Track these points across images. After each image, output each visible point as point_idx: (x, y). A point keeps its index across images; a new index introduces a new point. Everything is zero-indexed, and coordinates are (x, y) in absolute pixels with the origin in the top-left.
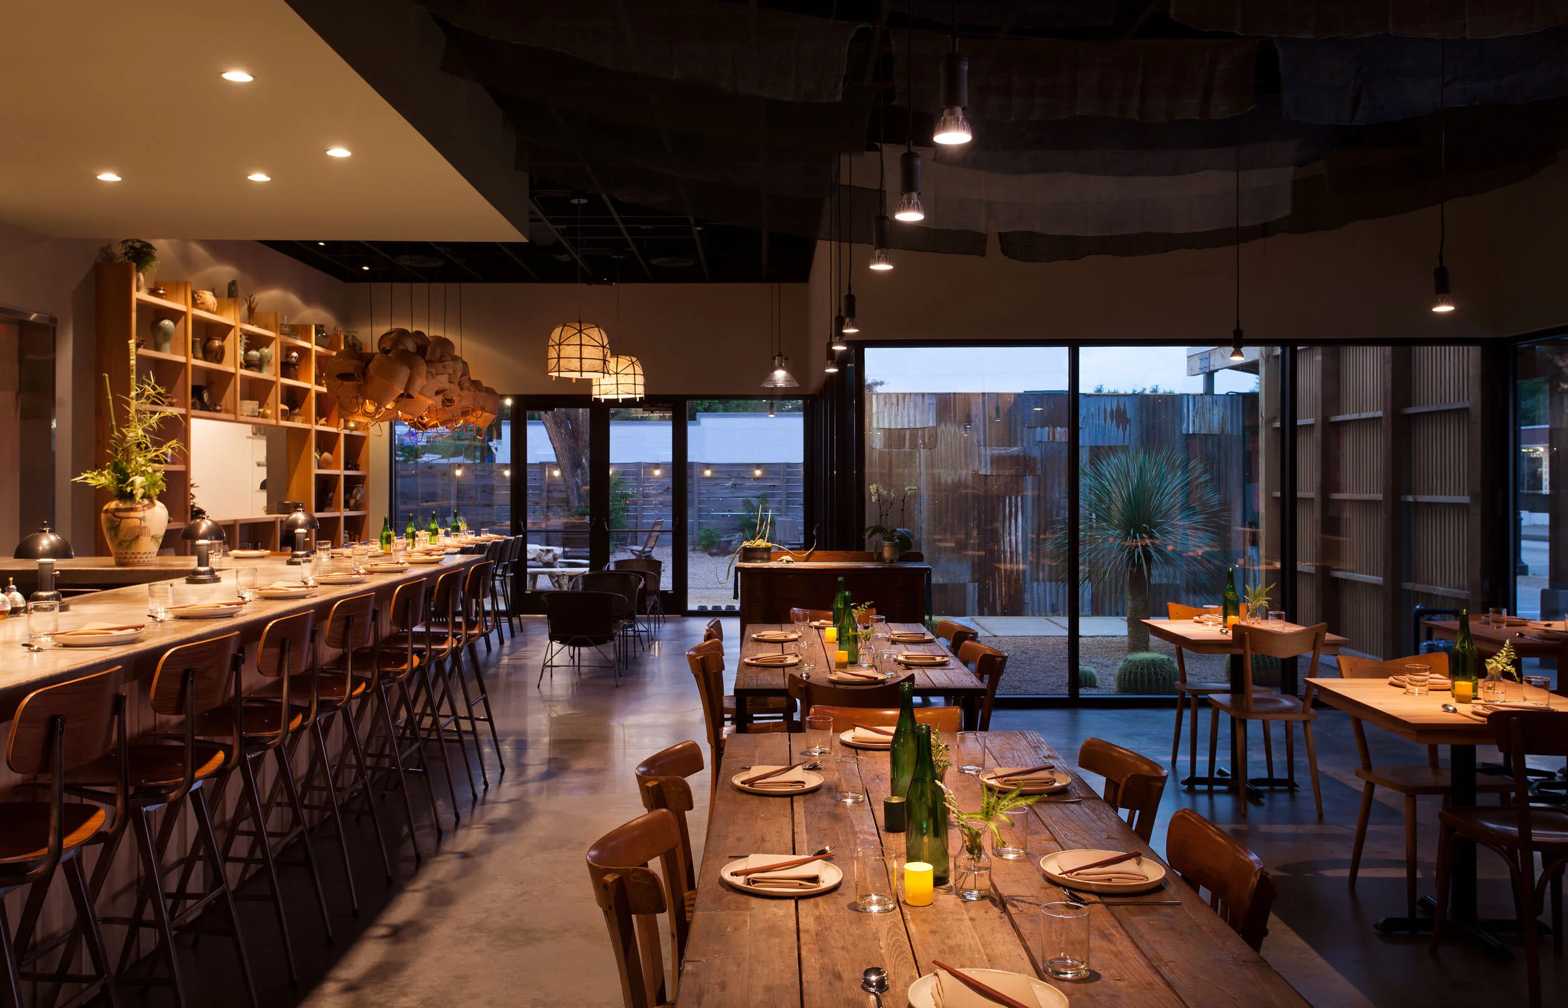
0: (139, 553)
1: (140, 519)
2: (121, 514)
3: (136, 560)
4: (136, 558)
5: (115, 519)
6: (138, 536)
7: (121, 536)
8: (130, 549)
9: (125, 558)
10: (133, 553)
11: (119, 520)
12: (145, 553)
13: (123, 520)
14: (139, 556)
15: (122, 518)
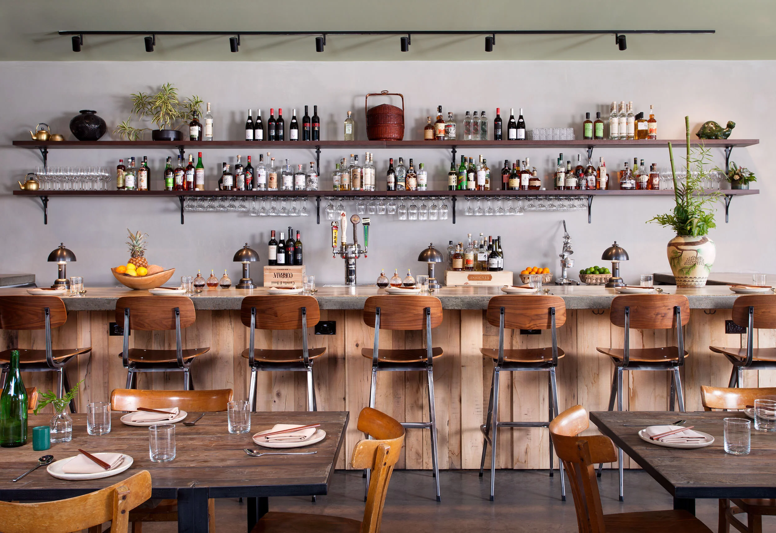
0: (695, 278)
1: (697, 251)
2: (682, 247)
3: (693, 283)
4: (693, 281)
5: (678, 251)
6: (695, 264)
7: (682, 264)
8: (689, 274)
9: (685, 281)
10: (691, 278)
11: (681, 252)
12: (699, 278)
13: (684, 252)
14: (695, 280)
15: (683, 250)
